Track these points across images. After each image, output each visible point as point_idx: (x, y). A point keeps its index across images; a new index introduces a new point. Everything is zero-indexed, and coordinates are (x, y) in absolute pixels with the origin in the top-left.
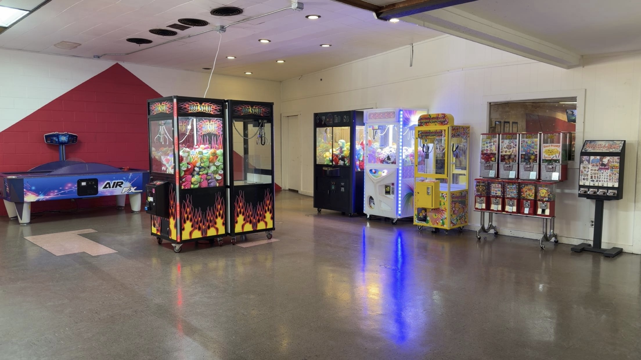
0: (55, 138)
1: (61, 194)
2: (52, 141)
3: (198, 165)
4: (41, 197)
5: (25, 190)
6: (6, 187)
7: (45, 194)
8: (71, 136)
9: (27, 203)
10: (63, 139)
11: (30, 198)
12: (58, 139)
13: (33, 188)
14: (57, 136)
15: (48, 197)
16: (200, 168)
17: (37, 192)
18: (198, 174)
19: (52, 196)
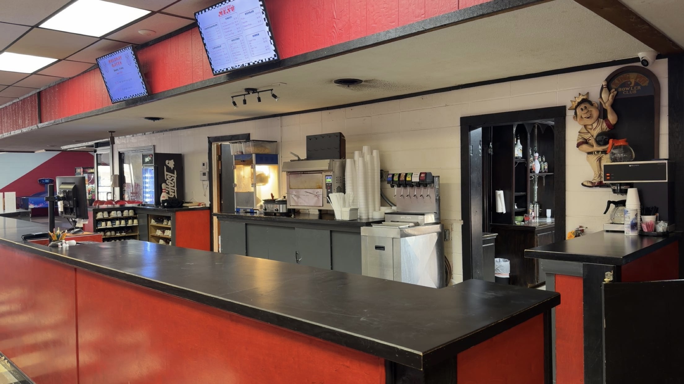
0: (43, 181)
1: (45, 205)
2: (42, 182)
3: (91, 190)
4: (36, 206)
5: (29, 203)
6: (21, 202)
7: (38, 205)
8: (50, 180)
9: (30, 208)
10: (47, 181)
11: (31, 206)
12: (45, 181)
13: (33, 202)
14: (44, 180)
15: (39, 206)
16: (92, 192)
17: (34, 204)
18: (91, 194)
19: (40, 206)
